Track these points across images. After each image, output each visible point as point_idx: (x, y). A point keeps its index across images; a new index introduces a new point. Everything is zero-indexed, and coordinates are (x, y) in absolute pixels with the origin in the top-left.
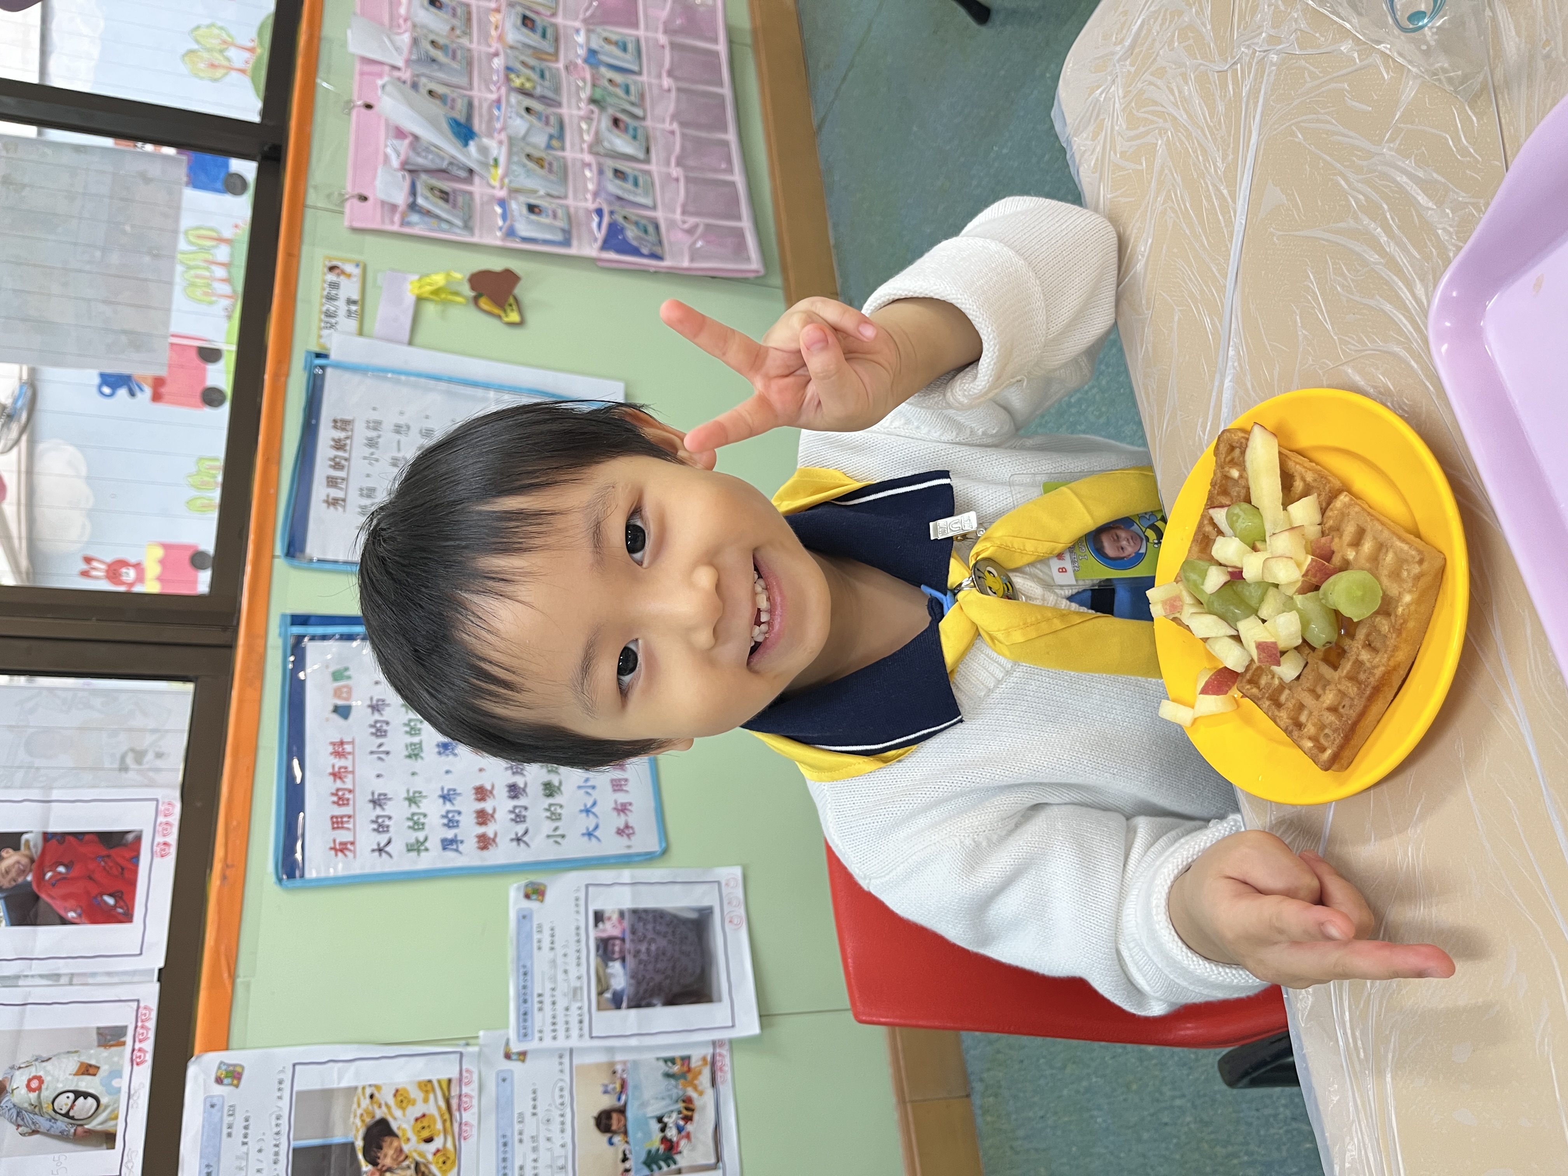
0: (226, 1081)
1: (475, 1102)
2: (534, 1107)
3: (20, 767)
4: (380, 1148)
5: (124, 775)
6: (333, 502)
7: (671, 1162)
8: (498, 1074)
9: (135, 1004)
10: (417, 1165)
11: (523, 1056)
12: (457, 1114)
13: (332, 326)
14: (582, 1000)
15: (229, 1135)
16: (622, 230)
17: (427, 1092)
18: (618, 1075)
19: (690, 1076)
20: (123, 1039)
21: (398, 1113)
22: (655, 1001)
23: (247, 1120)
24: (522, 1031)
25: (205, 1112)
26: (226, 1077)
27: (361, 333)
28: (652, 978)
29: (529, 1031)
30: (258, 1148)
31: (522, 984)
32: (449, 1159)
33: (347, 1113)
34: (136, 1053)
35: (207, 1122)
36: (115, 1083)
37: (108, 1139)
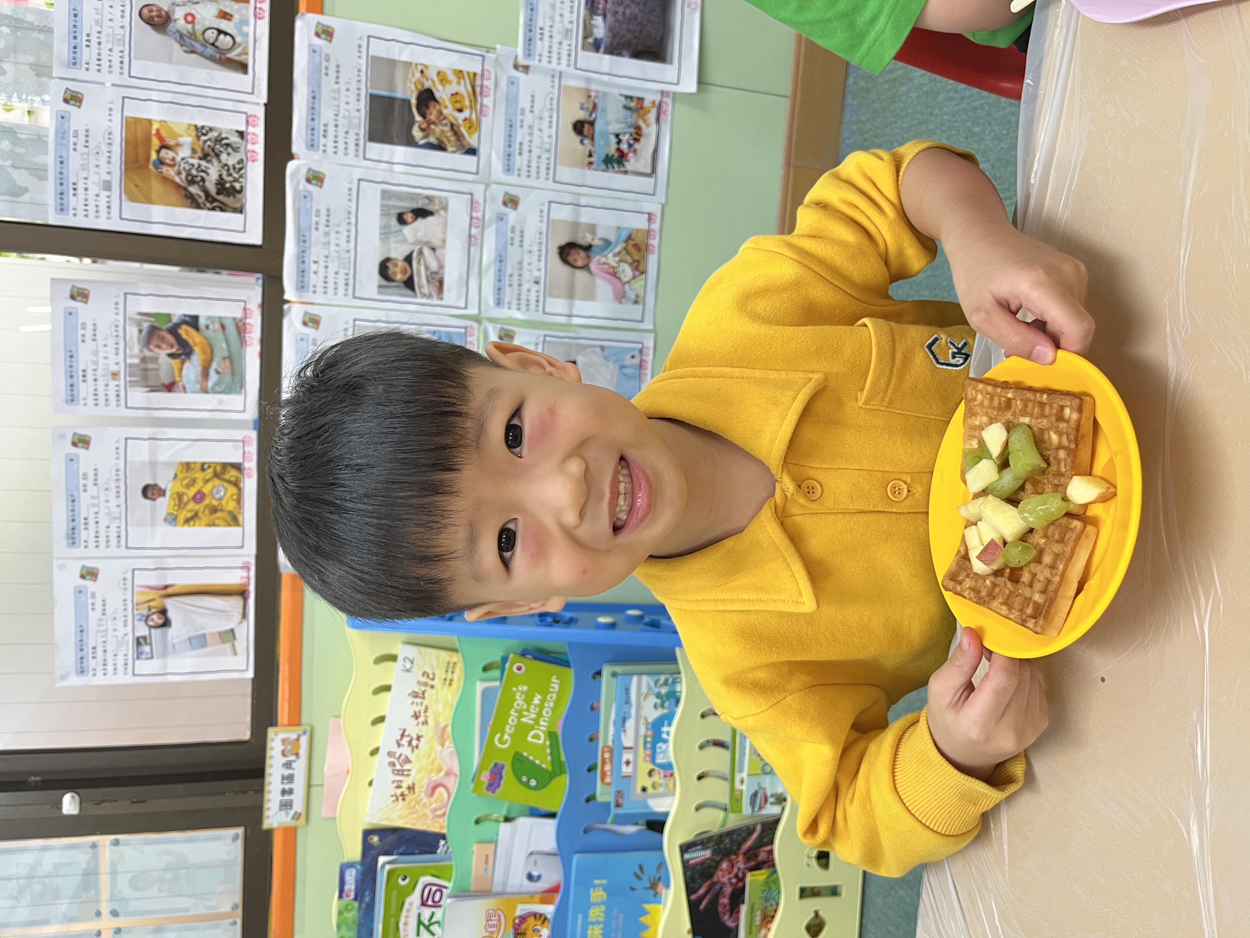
1: (492, 93)
2: (532, 107)
4: (427, 107)
7: (621, 165)
8: (509, 77)
10: (452, 125)
11: (526, 68)
12: (479, 98)
14: (571, 40)
15: (327, 74)
17: (459, 78)
18: (591, 100)
19: (642, 112)
21: (440, 87)
22: (624, 52)
24: (527, 52)
25: (309, 54)
28: (624, 36)
29: (532, 53)
30: (346, 87)
31: (529, 17)
32: (474, 126)
33: (405, 79)
34: (258, 11)
35: (311, 62)
36: (245, 29)
37: (242, 67)
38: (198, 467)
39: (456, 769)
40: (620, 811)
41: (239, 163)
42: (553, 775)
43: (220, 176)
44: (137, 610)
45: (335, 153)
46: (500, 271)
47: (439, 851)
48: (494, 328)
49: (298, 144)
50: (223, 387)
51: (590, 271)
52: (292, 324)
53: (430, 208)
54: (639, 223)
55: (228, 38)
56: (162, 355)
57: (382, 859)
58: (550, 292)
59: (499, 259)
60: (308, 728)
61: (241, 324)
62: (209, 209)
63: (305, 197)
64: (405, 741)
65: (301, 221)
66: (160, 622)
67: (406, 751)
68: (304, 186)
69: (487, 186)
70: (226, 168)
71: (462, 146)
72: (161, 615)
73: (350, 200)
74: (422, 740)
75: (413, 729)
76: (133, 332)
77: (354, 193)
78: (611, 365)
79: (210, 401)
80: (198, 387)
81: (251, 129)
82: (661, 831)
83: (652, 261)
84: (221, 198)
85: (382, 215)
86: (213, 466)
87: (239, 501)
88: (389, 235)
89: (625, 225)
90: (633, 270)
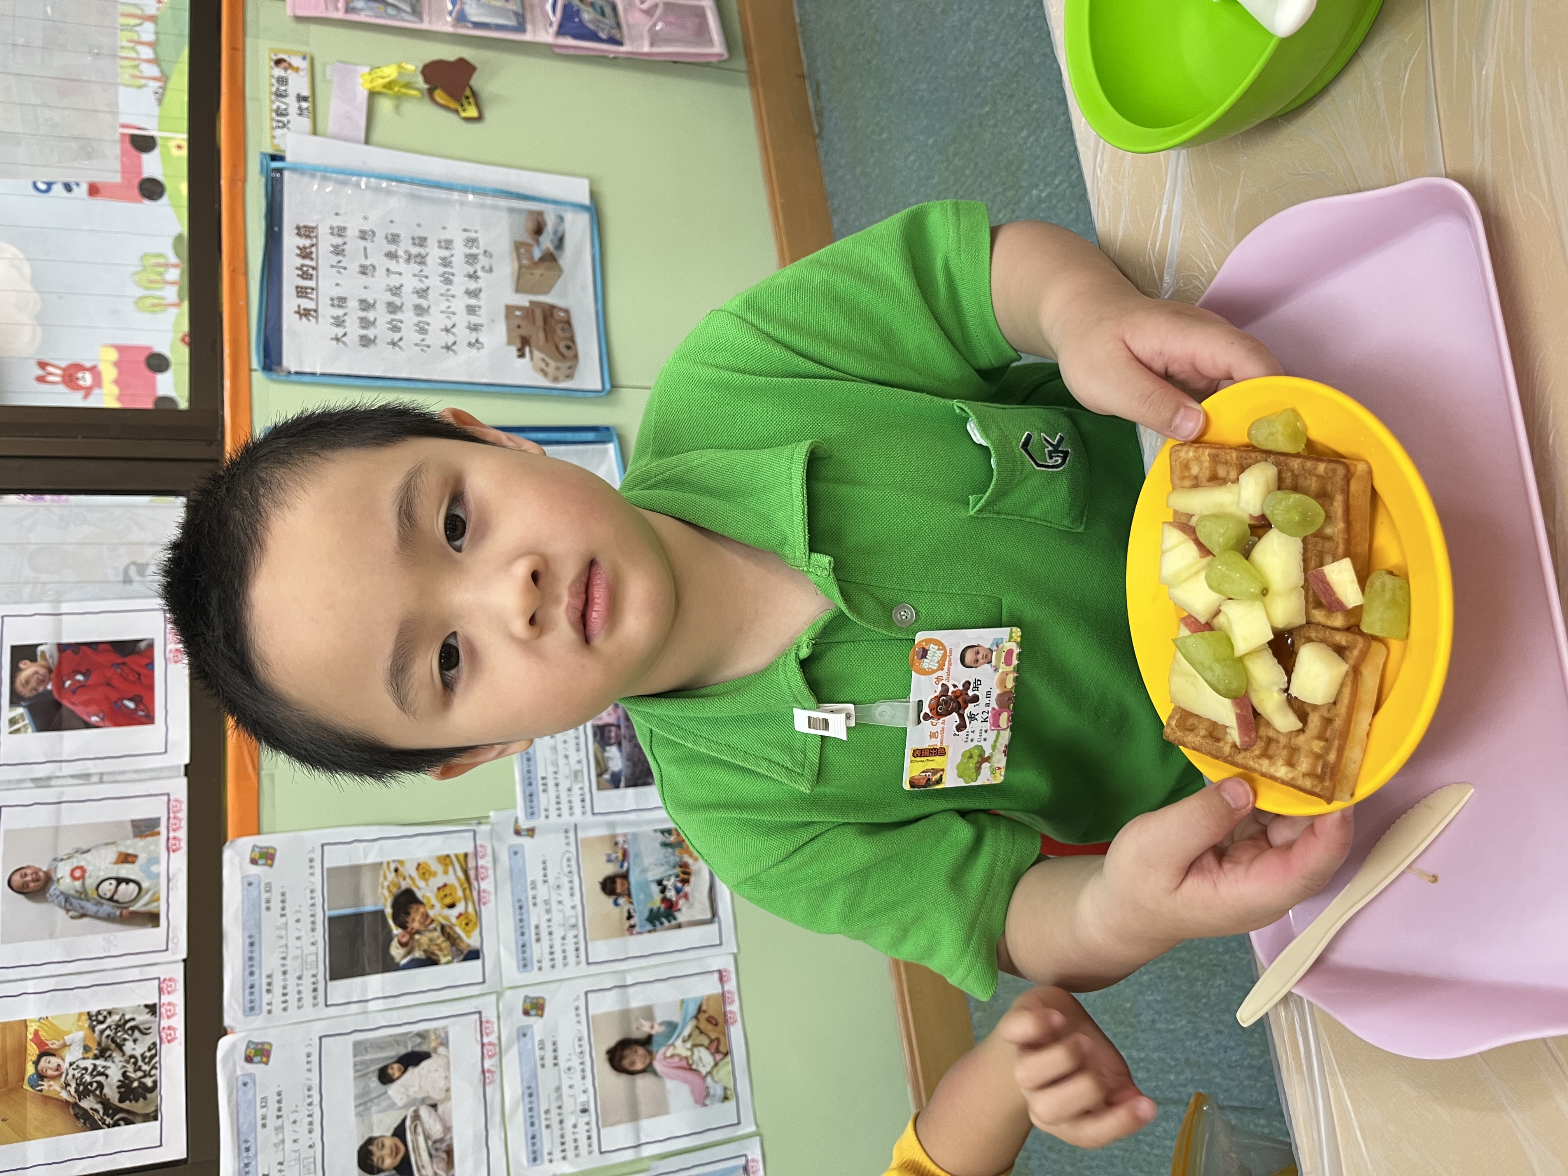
0: (260, 862)
1: (491, 872)
2: (545, 876)
3: (27, 583)
4: (408, 914)
5: (128, 587)
6: (305, 314)
7: (671, 918)
8: (510, 847)
9: (165, 798)
10: (443, 927)
11: (531, 832)
12: (475, 884)
13: (284, 126)
14: (583, 781)
15: (268, 909)
16: (578, 13)
17: (446, 865)
18: (620, 846)
20: (157, 830)
21: (422, 884)
23: (283, 894)
24: (529, 811)
25: (243, 890)
26: (261, 858)
27: (315, 132)
29: (536, 810)
30: (296, 918)
31: (526, 768)
32: (471, 921)
33: (375, 885)
34: (171, 841)
35: (245, 898)
36: (154, 869)
37: (153, 919)
41: (150, 1050)
43: (124, 1074)
45: (285, 1010)
46: (531, 1109)
49: (232, 1013)
51: (655, 1073)
53: (424, 1048)
54: (709, 987)
55: (132, 886)
58: (604, 1120)
59: (527, 1092)
63: (245, 1084)
65: (241, 1121)
68: (243, 1068)
69: (499, 995)
70: (132, 1060)
71: (461, 951)
73: (309, 1070)
77: (315, 1058)
81: (165, 999)
83: (735, 1033)
84: (125, 1105)
85: (355, 1078)
88: (369, 1104)
89: (691, 995)
90: (712, 1054)
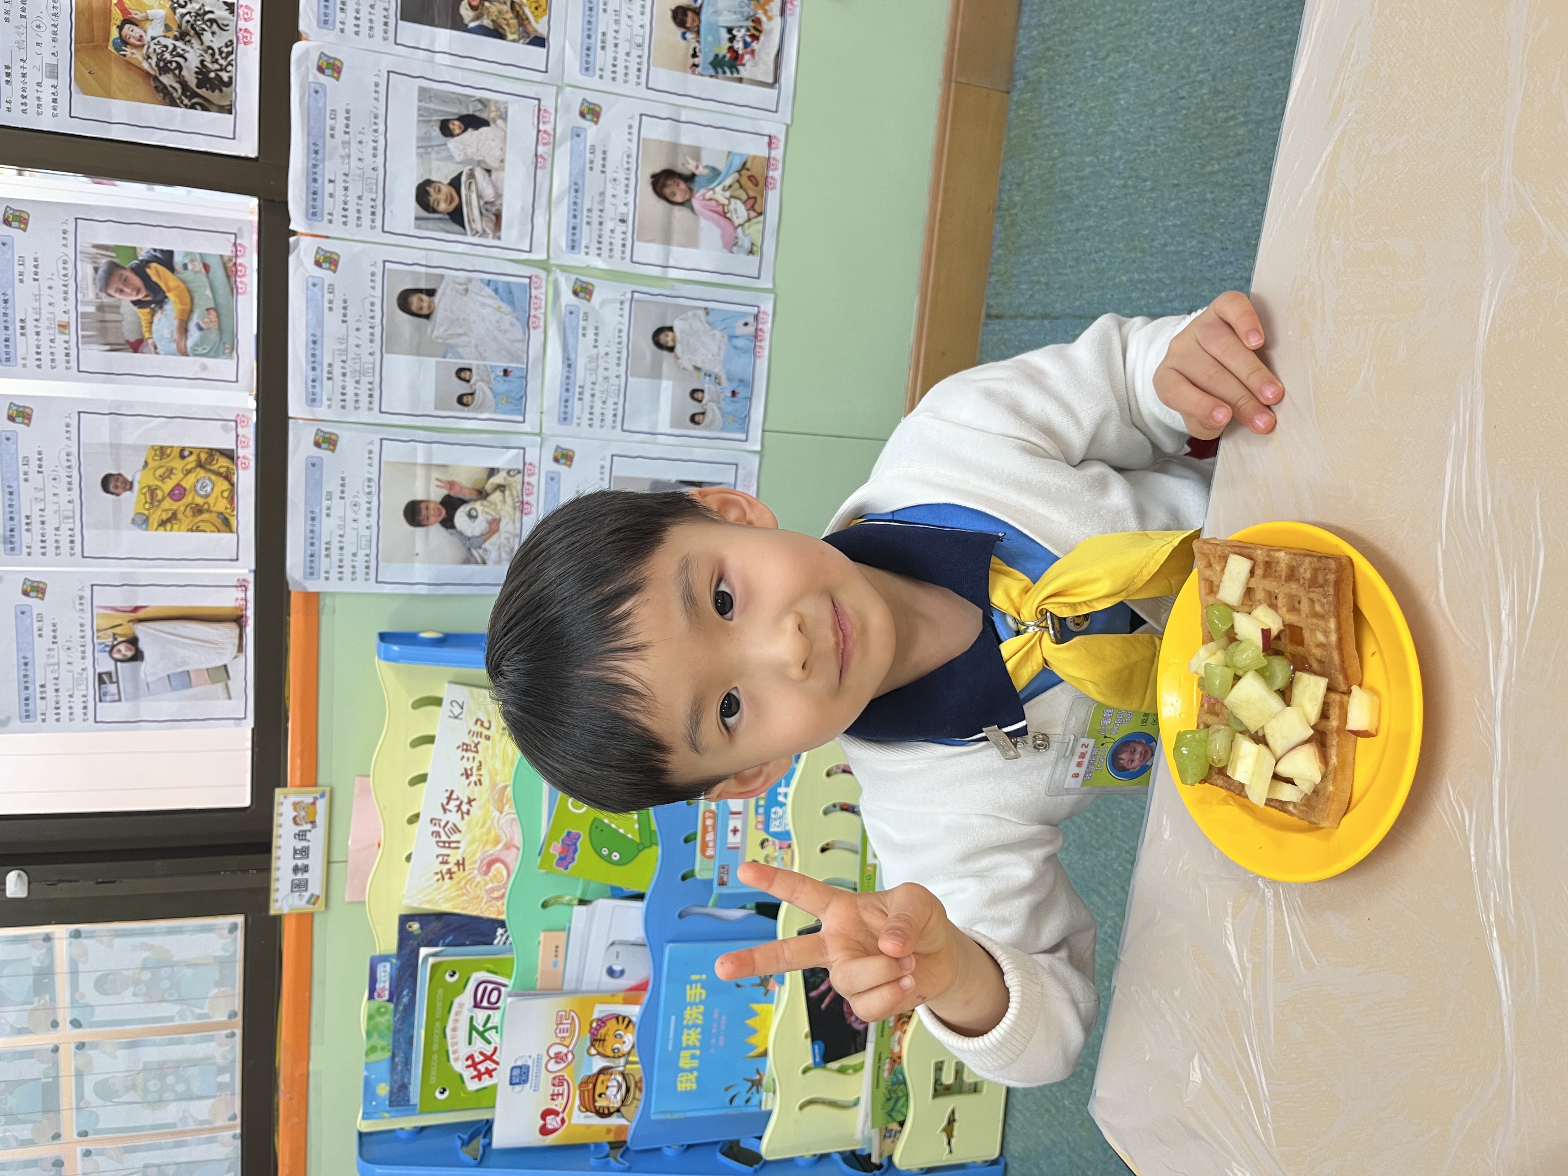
10: (513, 3)
38: (176, 453)
39: (518, 840)
40: (724, 890)
41: (227, 46)
42: (641, 847)
43: (202, 62)
44: (98, 637)
45: (357, 33)
46: (575, 203)
47: (496, 942)
48: (567, 279)
49: (306, 21)
50: (208, 348)
51: (692, 209)
52: (300, 264)
53: (484, 115)
54: (756, 148)
56: (126, 301)
57: (424, 951)
58: (640, 234)
59: (574, 187)
60: (327, 789)
61: (230, 264)
62: (186, 106)
63: (316, 92)
64: (453, 805)
65: (312, 124)
66: (129, 654)
67: (453, 817)
68: (315, 76)
69: (559, 89)
70: (210, 51)
71: (527, 34)
72: (130, 646)
73: (377, 99)
74: (473, 803)
75: (463, 791)
76: (86, 270)
77: (382, 89)
78: (718, 333)
79: (190, 365)
80: (174, 346)
82: (775, 917)
83: (772, 198)
84: (202, 92)
85: (419, 121)
86: (195, 452)
87: (232, 499)
88: (430, 150)
89: (738, 150)
90: (748, 210)
